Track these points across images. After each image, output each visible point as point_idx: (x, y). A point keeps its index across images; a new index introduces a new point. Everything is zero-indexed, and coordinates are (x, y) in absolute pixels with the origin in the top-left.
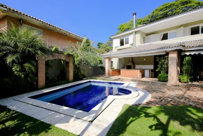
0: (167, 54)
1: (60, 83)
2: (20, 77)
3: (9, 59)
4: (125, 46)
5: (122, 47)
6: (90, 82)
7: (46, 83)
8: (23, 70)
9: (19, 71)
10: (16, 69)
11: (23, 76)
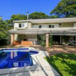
0: (45, 34)
4: (22, 28)
5: (20, 28)
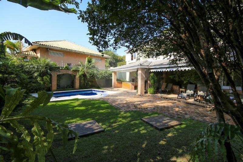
1: (67, 89)
2: (40, 83)
3: (36, 74)
5: (132, 61)
6: (92, 90)
7: (57, 88)
8: (42, 80)
9: (41, 80)
10: (39, 79)
11: (42, 83)
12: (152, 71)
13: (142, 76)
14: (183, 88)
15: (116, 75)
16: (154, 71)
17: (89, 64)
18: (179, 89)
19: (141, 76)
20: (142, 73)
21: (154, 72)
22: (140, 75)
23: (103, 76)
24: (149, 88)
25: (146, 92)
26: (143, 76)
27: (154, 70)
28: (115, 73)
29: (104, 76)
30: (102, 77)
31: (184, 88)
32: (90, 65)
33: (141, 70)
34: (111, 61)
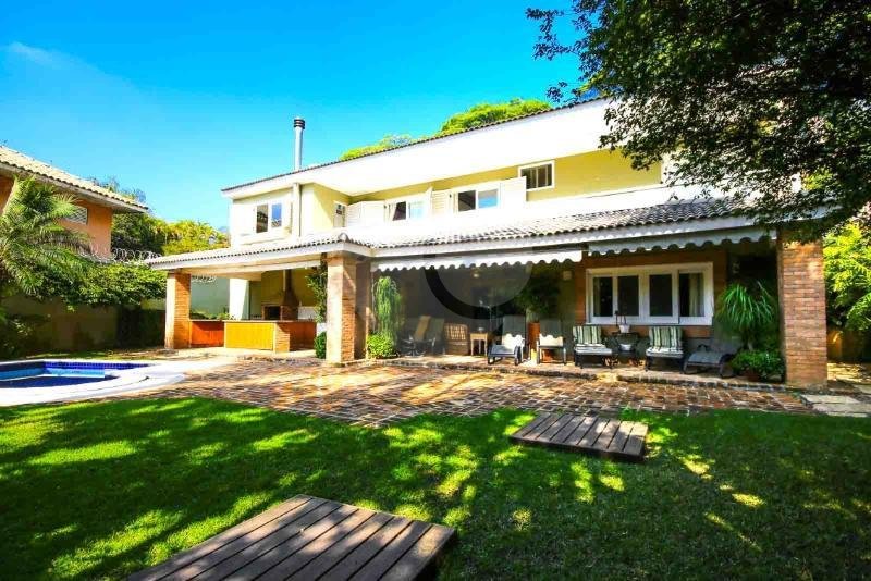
4: (269, 233)
5: (261, 237)
12: (383, 267)
13: (346, 285)
14: (478, 332)
15: (188, 287)
16: (396, 269)
17: (37, 218)
18: (468, 337)
19: (341, 286)
20: (346, 274)
21: (394, 274)
22: (340, 281)
23: (109, 291)
24: (371, 333)
25: (359, 354)
26: (351, 288)
27: (391, 266)
28: (184, 277)
29: (115, 292)
30: (103, 296)
31: (484, 332)
32: (42, 222)
33: (341, 261)
34: (121, 236)
